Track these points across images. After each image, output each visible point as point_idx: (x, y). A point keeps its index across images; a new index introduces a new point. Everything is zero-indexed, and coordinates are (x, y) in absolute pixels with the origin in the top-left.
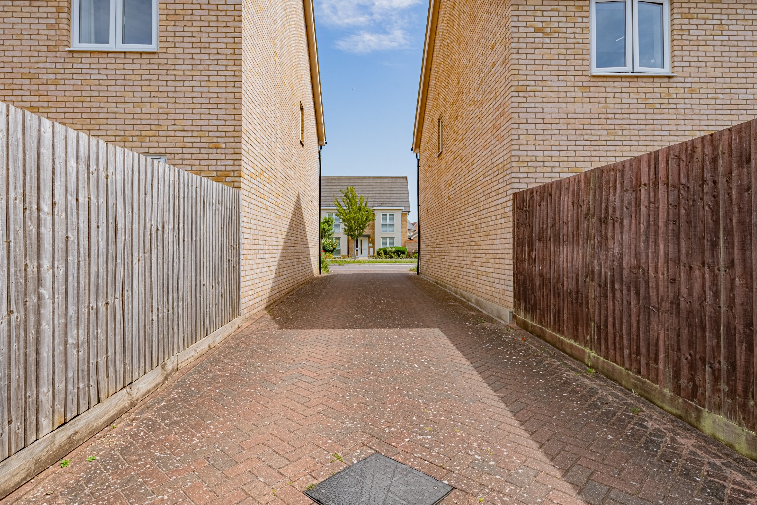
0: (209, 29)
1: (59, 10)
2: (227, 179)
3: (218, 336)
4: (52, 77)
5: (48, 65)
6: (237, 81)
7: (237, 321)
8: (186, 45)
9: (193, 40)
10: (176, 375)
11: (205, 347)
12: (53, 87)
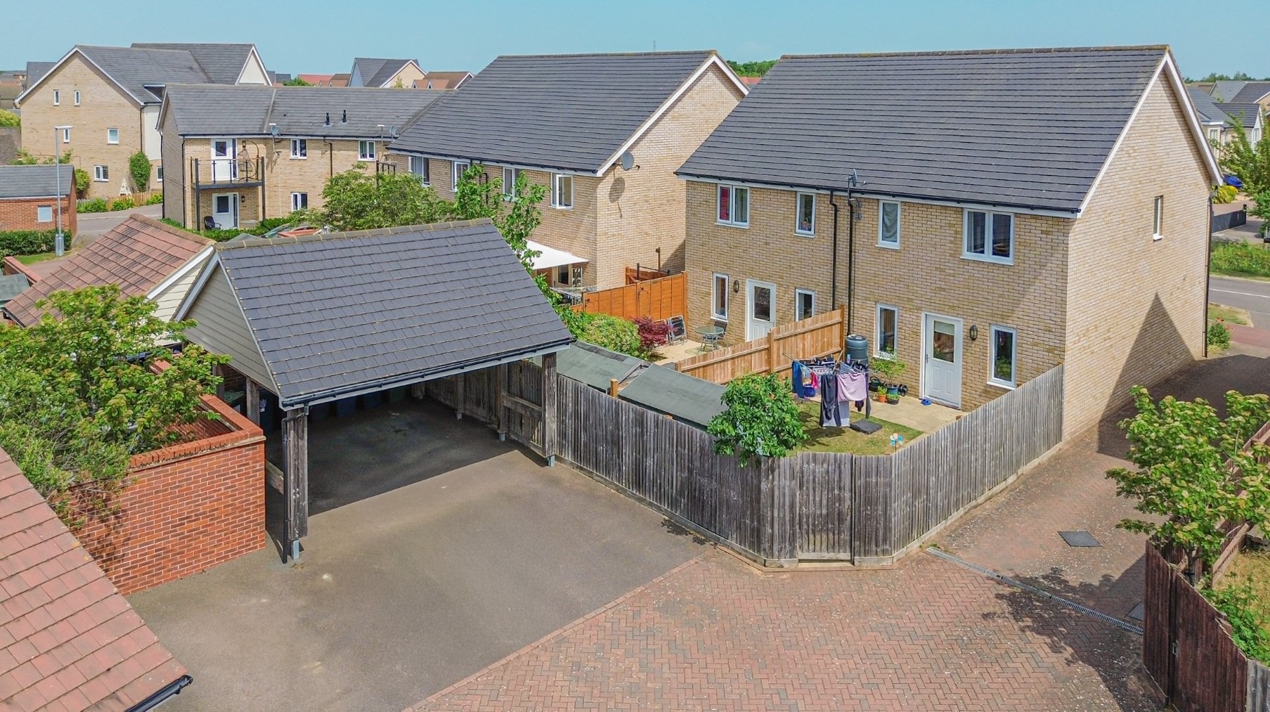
0: (1046, 254)
1: (956, 232)
2: (1056, 352)
3: (1045, 457)
4: (952, 272)
5: (950, 265)
6: (1064, 291)
7: (1059, 445)
8: (1031, 263)
9: (1036, 260)
10: (1022, 477)
11: (1036, 464)
12: (952, 278)
